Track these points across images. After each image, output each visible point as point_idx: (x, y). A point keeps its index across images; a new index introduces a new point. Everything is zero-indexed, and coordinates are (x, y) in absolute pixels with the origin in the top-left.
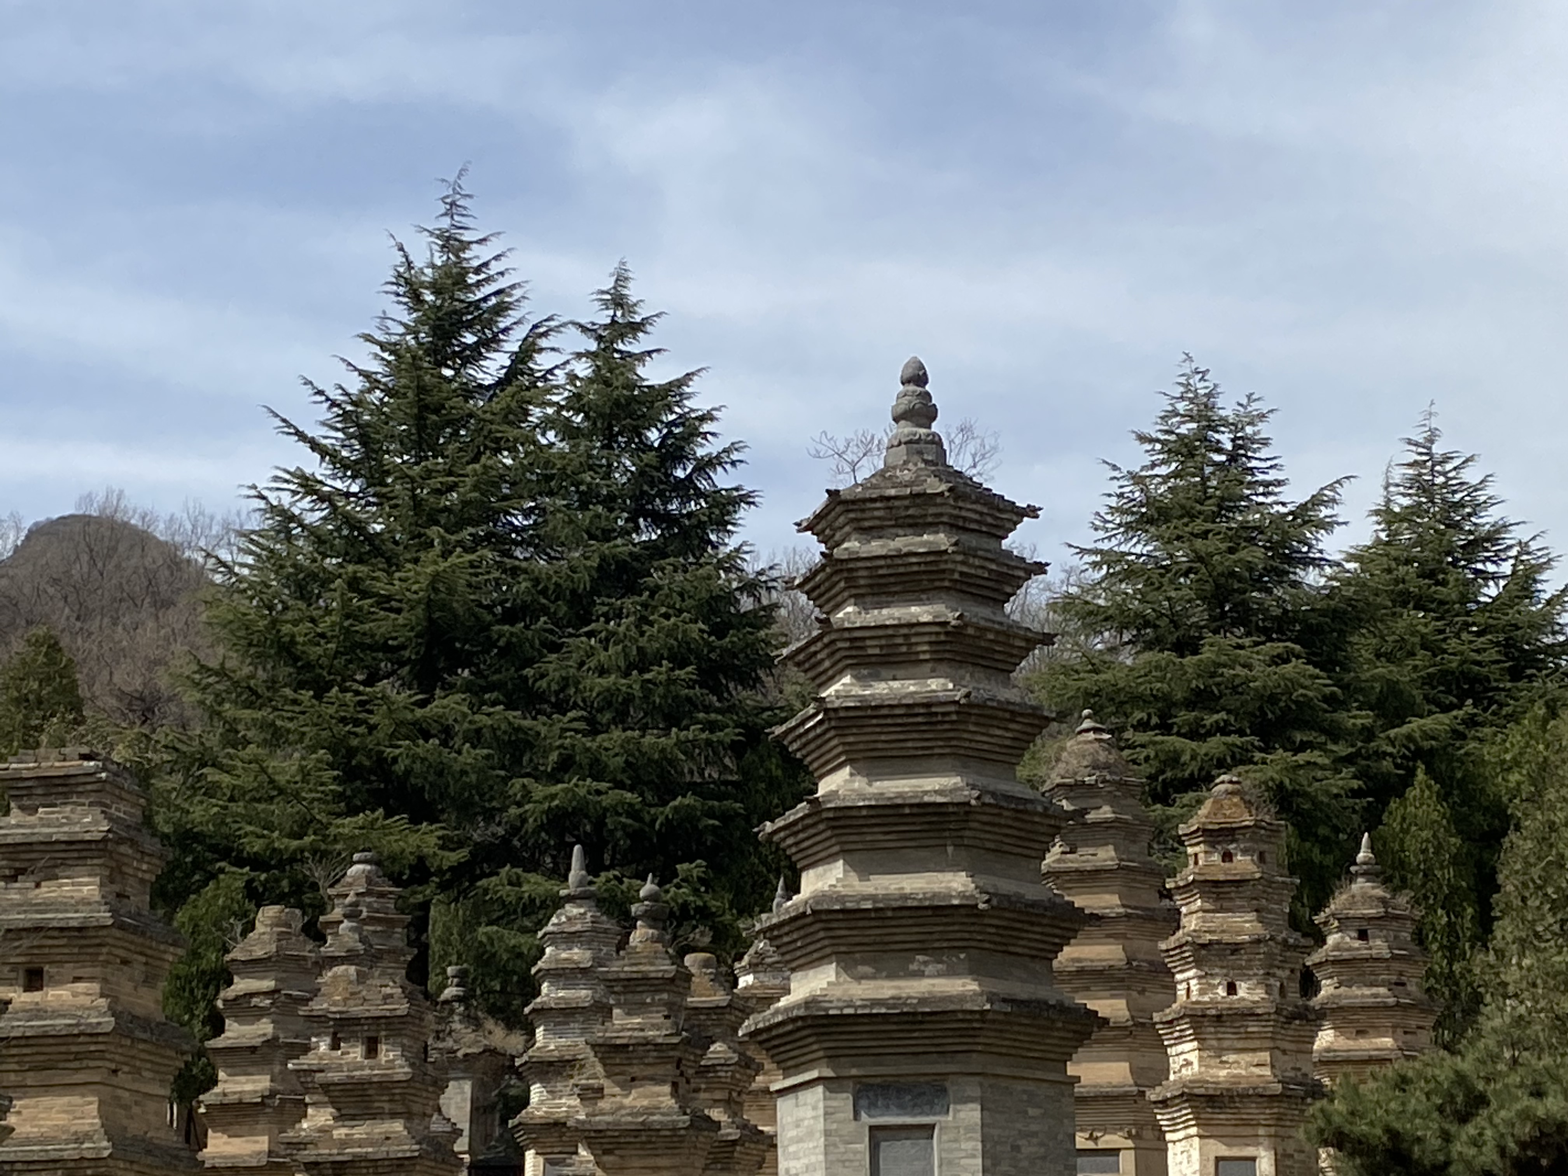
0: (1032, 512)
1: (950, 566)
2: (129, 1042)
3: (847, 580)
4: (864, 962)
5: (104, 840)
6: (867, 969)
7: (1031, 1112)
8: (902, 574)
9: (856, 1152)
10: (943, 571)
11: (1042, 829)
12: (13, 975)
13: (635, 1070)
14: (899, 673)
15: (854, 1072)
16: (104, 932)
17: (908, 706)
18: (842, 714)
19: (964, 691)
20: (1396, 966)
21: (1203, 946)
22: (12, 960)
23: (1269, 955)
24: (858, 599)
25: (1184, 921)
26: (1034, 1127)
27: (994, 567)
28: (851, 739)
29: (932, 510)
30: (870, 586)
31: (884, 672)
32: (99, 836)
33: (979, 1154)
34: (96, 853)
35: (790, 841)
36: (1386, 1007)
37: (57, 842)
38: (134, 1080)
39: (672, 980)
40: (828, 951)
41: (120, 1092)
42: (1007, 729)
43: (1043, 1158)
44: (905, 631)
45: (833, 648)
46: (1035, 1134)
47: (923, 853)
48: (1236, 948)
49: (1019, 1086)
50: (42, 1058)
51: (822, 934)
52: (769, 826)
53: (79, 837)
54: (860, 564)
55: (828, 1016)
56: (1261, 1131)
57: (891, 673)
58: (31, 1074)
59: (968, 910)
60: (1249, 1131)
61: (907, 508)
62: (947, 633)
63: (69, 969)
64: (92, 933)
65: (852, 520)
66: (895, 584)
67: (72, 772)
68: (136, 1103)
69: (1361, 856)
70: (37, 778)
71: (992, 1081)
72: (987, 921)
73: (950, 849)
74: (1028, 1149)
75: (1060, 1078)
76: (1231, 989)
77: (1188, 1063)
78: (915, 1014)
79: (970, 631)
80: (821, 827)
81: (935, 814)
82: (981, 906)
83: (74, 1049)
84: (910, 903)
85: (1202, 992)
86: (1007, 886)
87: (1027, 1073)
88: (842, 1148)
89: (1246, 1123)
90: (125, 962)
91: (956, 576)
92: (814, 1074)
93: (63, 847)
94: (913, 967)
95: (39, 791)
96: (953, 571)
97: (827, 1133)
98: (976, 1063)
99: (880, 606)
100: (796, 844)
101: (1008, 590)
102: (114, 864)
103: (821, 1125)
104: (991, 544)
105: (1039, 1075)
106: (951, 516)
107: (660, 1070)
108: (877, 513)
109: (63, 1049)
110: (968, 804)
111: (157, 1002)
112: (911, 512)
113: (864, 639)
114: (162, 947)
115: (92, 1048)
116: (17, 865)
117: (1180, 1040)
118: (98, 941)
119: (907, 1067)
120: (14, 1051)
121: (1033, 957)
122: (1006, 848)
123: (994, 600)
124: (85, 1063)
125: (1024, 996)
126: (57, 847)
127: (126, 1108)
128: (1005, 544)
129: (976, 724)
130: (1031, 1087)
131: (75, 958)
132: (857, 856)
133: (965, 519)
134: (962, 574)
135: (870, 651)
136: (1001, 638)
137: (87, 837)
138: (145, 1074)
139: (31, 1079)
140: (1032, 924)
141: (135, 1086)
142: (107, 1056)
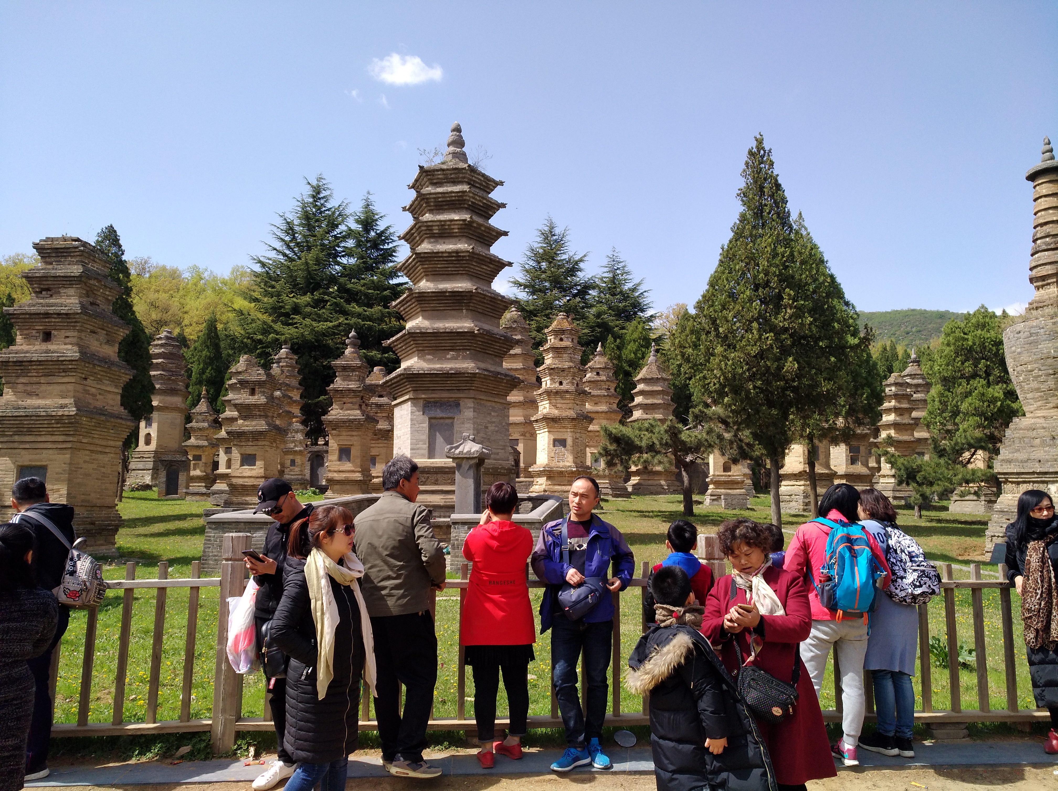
0: (501, 183)
1: (468, 198)
2: (91, 366)
3: (426, 203)
4: (429, 354)
5: (80, 276)
6: (430, 357)
7: (493, 414)
8: (448, 201)
9: (423, 427)
10: (465, 200)
11: (501, 307)
12: (38, 335)
13: (344, 400)
14: (446, 241)
15: (423, 396)
16: (78, 316)
17: (449, 253)
18: (422, 255)
19: (471, 247)
20: (608, 383)
21: (552, 369)
22: (37, 328)
23: (574, 373)
24: (431, 211)
25: (545, 361)
26: (494, 420)
27: (485, 201)
28: (426, 266)
29: (461, 175)
30: (436, 206)
31: (440, 240)
32: (77, 274)
33: (472, 429)
34: (77, 282)
35: (402, 309)
36: (604, 396)
37: (59, 276)
38: (98, 384)
39: (360, 367)
40: (415, 349)
41: (88, 388)
42: (489, 267)
43: (497, 432)
44: (448, 223)
45: (420, 230)
46: (494, 422)
47: (453, 312)
48: (563, 370)
49: (489, 404)
50: (47, 371)
51: (412, 343)
52: (394, 303)
53: (69, 274)
54: (431, 196)
55: (413, 374)
56: (569, 430)
57: (443, 241)
58: (42, 378)
59: (470, 333)
60: (565, 430)
61: (451, 174)
62: (466, 224)
63: (63, 333)
64: (72, 316)
65: (429, 179)
66: (445, 205)
67: (68, 246)
68: (100, 394)
69: (598, 350)
70: (51, 249)
71: (479, 401)
72: (478, 339)
73: (464, 311)
74: (491, 428)
75: (503, 401)
76: (561, 383)
77: (545, 408)
78: (448, 374)
79: (475, 225)
80: (413, 300)
81: (458, 296)
82: (476, 332)
83: (62, 367)
84: (447, 330)
85: (551, 384)
86: (487, 327)
87: (491, 399)
88: (417, 426)
89: (564, 427)
90: (93, 332)
91: (470, 203)
92: (407, 397)
93: (62, 279)
94: (449, 356)
95: (54, 255)
96: (469, 201)
97: (412, 420)
98: (472, 393)
99: (439, 214)
100: (404, 309)
101: (490, 213)
102: (88, 289)
103: (409, 417)
104: (485, 194)
105: (496, 400)
106: (469, 179)
107: (354, 400)
108: (440, 176)
109: (57, 367)
110: (472, 292)
111: (115, 352)
112: (452, 176)
113: (432, 226)
114: (116, 328)
115: (70, 367)
116: (42, 286)
117: (542, 401)
118: (74, 320)
119: (445, 395)
120: (34, 367)
121: (496, 356)
122: (486, 313)
123: (485, 217)
124: (67, 374)
125: (492, 370)
126: (59, 279)
127: (93, 395)
128: (490, 196)
129: (476, 262)
130: (493, 404)
131: (66, 328)
132: (427, 313)
133: (474, 181)
134: (472, 202)
135: (435, 232)
136: (487, 230)
137: (72, 275)
138: (105, 381)
139: (43, 380)
140: (496, 342)
141: (99, 386)
142: (79, 371)
